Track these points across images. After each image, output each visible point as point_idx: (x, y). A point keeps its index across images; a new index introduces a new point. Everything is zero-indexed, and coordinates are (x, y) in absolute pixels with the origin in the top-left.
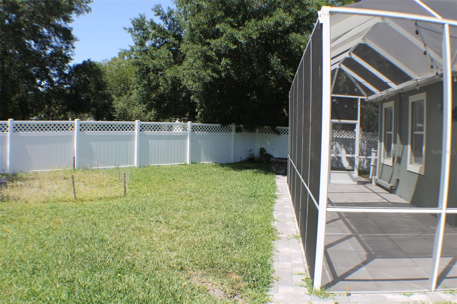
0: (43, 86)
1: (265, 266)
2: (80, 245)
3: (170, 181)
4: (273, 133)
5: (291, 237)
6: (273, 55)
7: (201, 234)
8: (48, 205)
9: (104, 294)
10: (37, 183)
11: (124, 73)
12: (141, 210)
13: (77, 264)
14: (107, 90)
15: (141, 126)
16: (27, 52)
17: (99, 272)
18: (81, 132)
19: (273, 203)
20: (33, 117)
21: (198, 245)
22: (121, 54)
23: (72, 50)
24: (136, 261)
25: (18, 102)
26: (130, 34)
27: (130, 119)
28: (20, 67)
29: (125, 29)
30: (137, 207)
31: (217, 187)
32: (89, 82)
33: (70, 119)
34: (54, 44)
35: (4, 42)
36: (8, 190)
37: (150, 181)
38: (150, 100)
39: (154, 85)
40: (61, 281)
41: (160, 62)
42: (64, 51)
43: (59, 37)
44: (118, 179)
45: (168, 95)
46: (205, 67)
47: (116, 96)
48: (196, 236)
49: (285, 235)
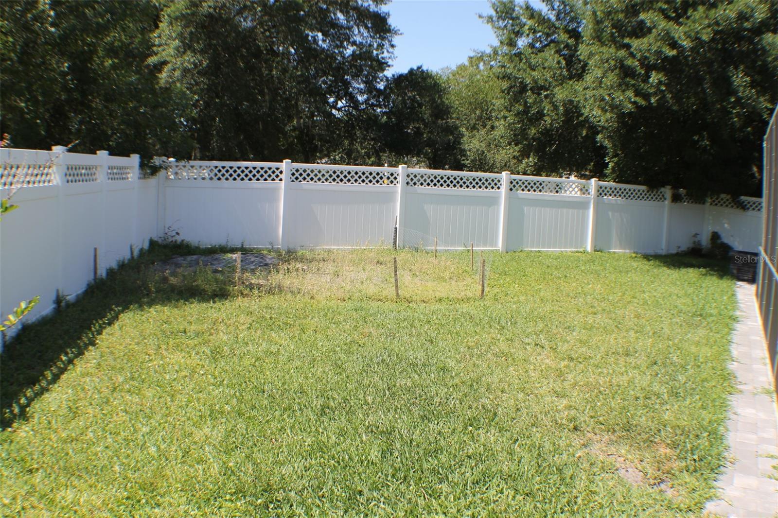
0: (340, 108)
1: (716, 437)
2: (405, 373)
3: (559, 278)
4: (735, 206)
5: (760, 390)
6: (736, 70)
7: (611, 371)
8: (349, 305)
9: (443, 458)
10: (330, 267)
11: (481, 91)
12: (509, 324)
13: (399, 406)
14: (452, 118)
15: (511, 183)
16: (310, 53)
17: (436, 422)
18: (409, 187)
19: (731, 330)
20: (321, 159)
21: (605, 391)
22: (474, 60)
23: (391, 50)
24: (500, 409)
25: (297, 133)
26: (490, 26)
27: (491, 170)
28: (301, 76)
29: (480, 16)
30: (502, 318)
31: (637, 294)
32: (420, 105)
33: (386, 165)
34: (358, 39)
35: (268, 34)
36: (280, 276)
37: (524, 276)
38: (526, 139)
39: (534, 114)
40: (369, 430)
41: (544, 75)
42: (375, 52)
43: (366, 27)
44: (469, 270)
45: (557, 131)
46: (623, 86)
47: (467, 129)
48: (602, 375)
49: (749, 387)
